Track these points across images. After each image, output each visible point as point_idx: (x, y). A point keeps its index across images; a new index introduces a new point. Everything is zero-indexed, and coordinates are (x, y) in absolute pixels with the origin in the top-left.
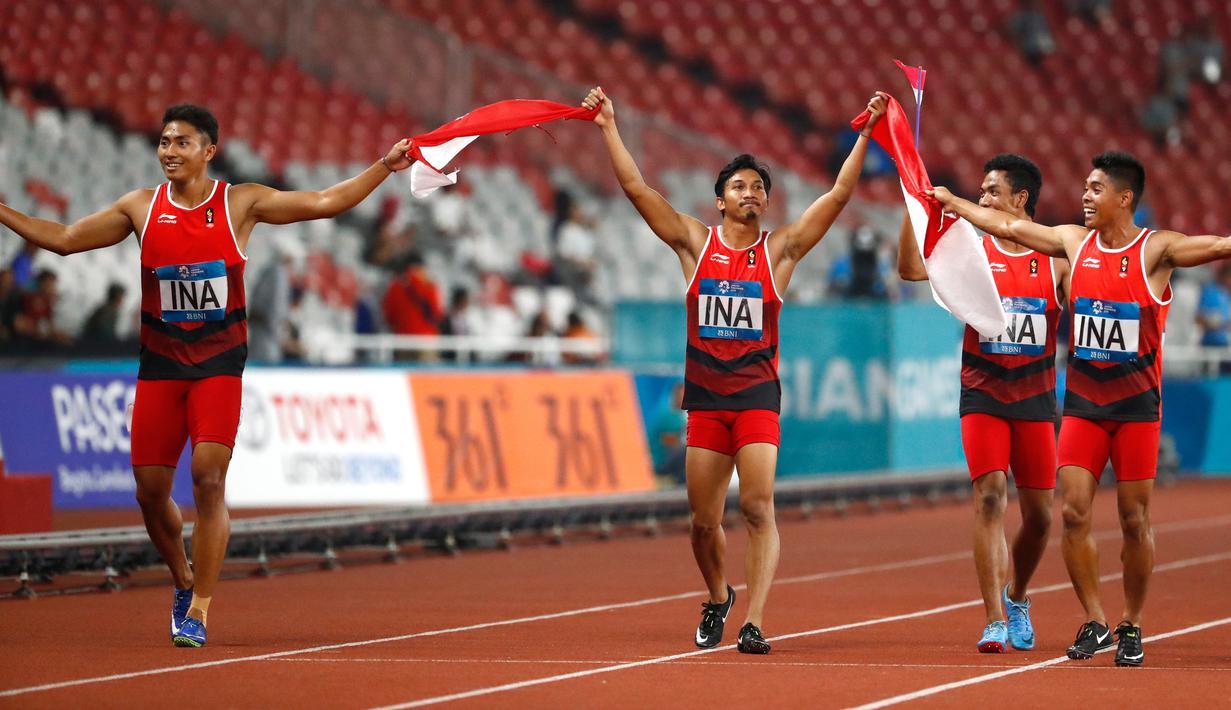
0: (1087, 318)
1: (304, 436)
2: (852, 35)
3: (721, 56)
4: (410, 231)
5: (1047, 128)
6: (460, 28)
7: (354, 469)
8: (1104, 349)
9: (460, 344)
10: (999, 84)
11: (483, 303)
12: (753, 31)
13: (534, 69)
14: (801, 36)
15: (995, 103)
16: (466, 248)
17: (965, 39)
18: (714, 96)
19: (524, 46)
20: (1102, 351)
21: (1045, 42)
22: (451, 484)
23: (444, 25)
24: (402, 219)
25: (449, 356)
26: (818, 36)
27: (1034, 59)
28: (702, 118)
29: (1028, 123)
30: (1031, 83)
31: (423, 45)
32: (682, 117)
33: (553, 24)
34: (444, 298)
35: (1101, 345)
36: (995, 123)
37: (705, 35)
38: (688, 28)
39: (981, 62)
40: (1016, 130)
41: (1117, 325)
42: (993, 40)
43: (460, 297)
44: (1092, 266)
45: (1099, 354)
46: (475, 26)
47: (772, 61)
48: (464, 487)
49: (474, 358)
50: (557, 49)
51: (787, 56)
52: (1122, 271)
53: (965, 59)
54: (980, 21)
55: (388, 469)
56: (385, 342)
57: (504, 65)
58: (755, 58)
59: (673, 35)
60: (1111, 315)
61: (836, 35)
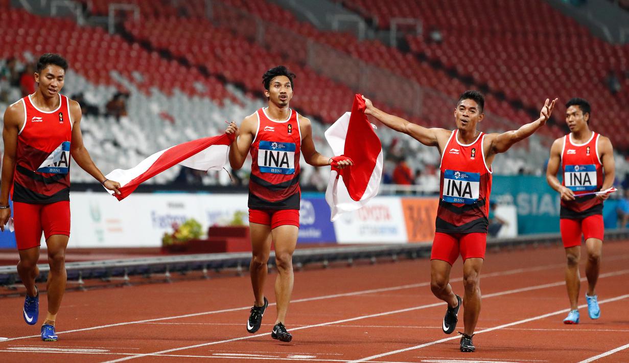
0: (452, 181)
1: (365, 219)
2: (552, 84)
3: (508, 92)
4: (402, 150)
5: (619, 116)
6: (419, 80)
7: (382, 230)
8: (461, 197)
9: (418, 188)
10: (602, 101)
11: (427, 175)
12: (518, 82)
13: (444, 95)
14: (535, 84)
15: (600, 107)
16: (421, 156)
17: (591, 86)
18: (505, 105)
19: (441, 87)
20: (460, 198)
21: (618, 87)
22: (415, 235)
23: (414, 80)
24: (399, 146)
25: (414, 193)
26: (541, 85)
27: (614, 93)
28: (501, 112)
29: (612, 115)
30: (613, 101)
31: (406, 87)
32: (494, 112)
33: (450, 80)
34: (413, 172)
35: (460, 195)
36: (601, 114)
37: (502, 84)
38: (496, 82)
39: (596, 94)
40: (608, 116)
41: (468, 184)
42: (600, 87)
43: (418, 173)
44: (455, 153)
45: (459, 200)
46: (424, 80)
47: (524, 92)
48: (419, 237)
49: (423, 193)
50: (452, 88)
51: (530, 91)
52: (472, 156)
53: (591, 93)
54: (596, 80)
55: (393, 230)
56: (393, 188)
57: (434, 94)
58: (519, 92)
59: (491, 84)
60: (465, 179)
61: (546, 84)
